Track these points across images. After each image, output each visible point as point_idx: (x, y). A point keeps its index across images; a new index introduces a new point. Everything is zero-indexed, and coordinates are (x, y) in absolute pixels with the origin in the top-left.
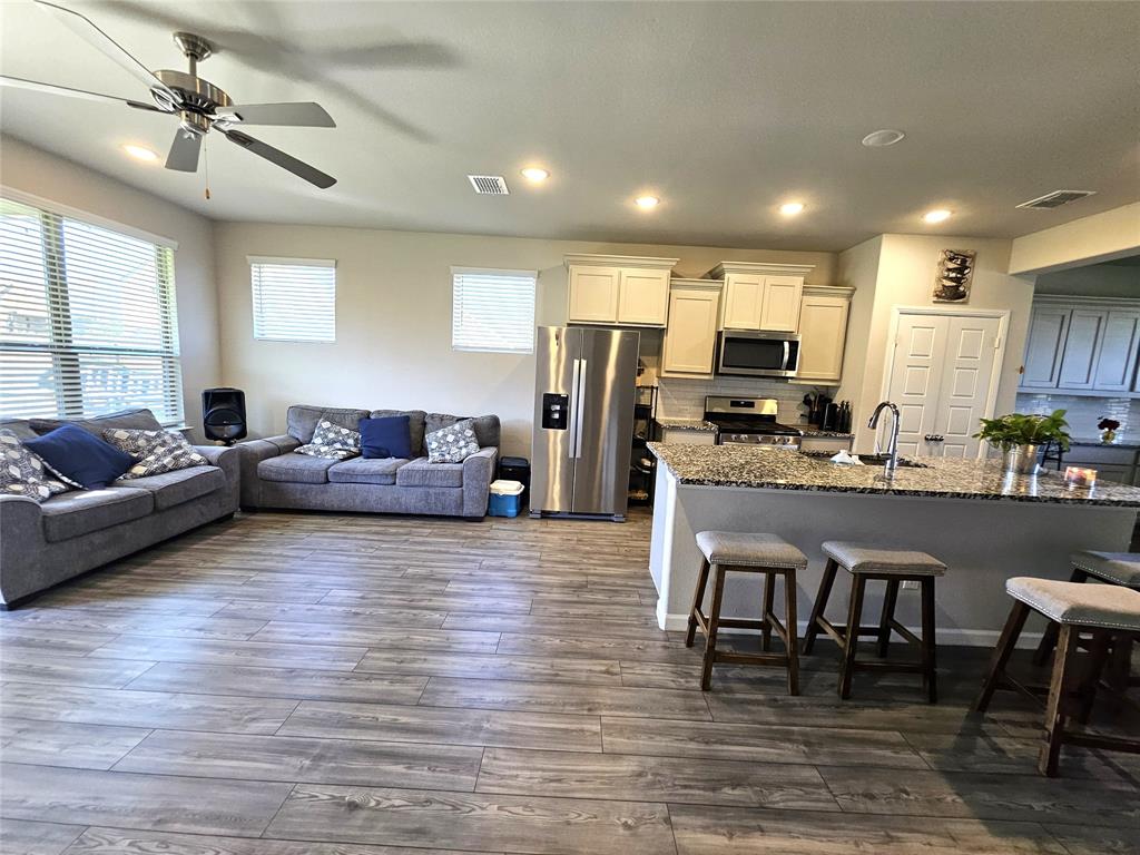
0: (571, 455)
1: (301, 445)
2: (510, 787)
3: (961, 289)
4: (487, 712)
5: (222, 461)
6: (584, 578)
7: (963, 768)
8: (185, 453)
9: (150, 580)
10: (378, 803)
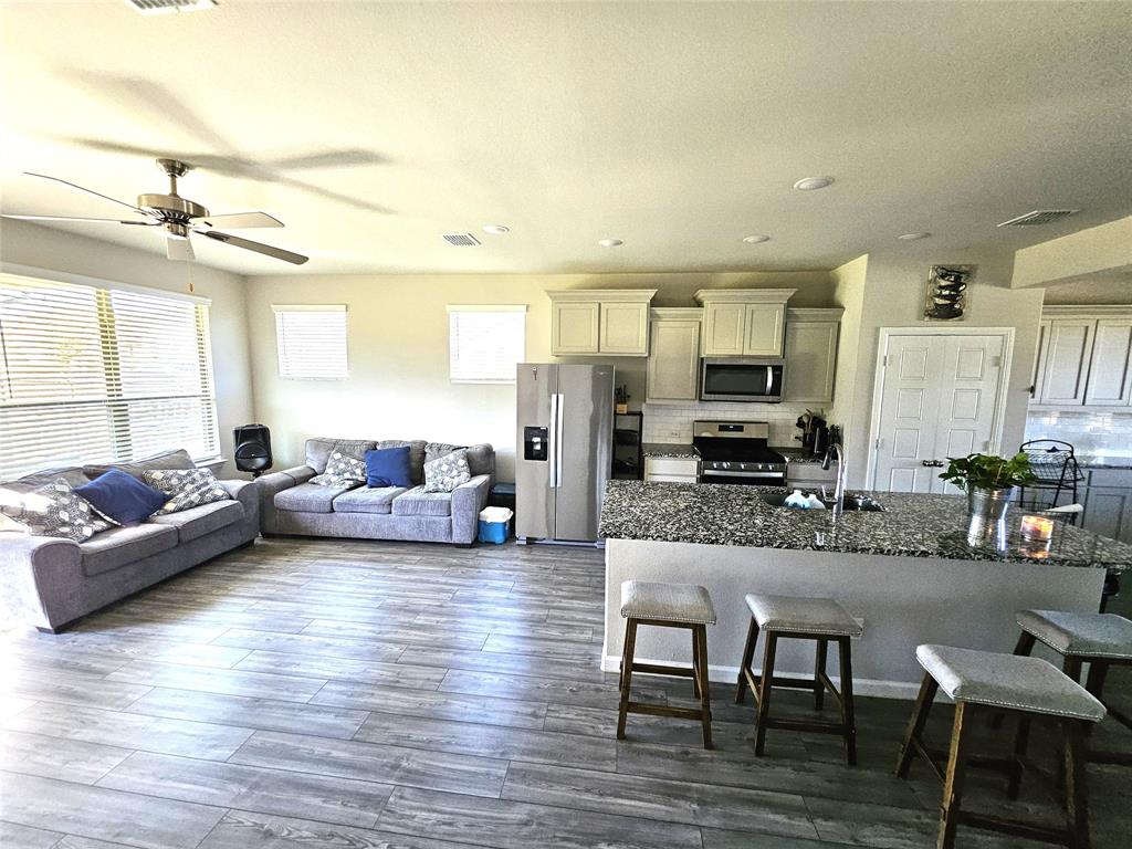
0: (552, 484)
1: (316, 474)
2: (406, 826)
3: (957, 306)
4: (408, 750)
5: (242, 494)
6: (546, 612)
7: (856, 841)
8: (210, 489)
9: (172, 606)
10: (290, 833)
